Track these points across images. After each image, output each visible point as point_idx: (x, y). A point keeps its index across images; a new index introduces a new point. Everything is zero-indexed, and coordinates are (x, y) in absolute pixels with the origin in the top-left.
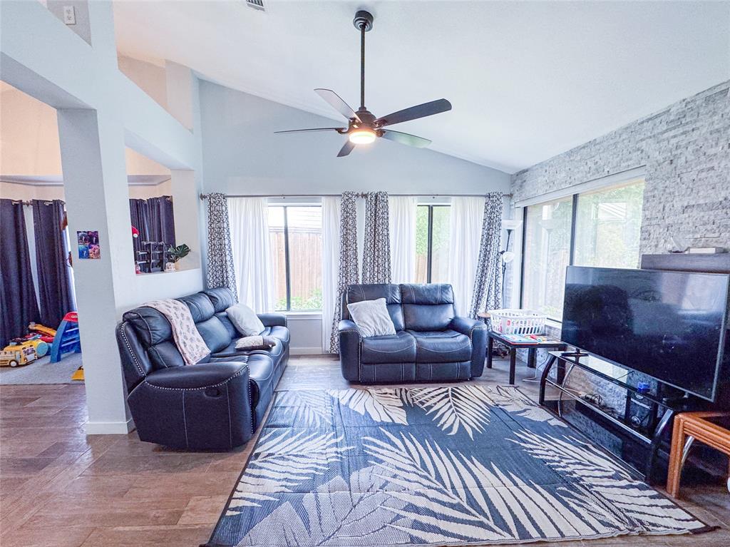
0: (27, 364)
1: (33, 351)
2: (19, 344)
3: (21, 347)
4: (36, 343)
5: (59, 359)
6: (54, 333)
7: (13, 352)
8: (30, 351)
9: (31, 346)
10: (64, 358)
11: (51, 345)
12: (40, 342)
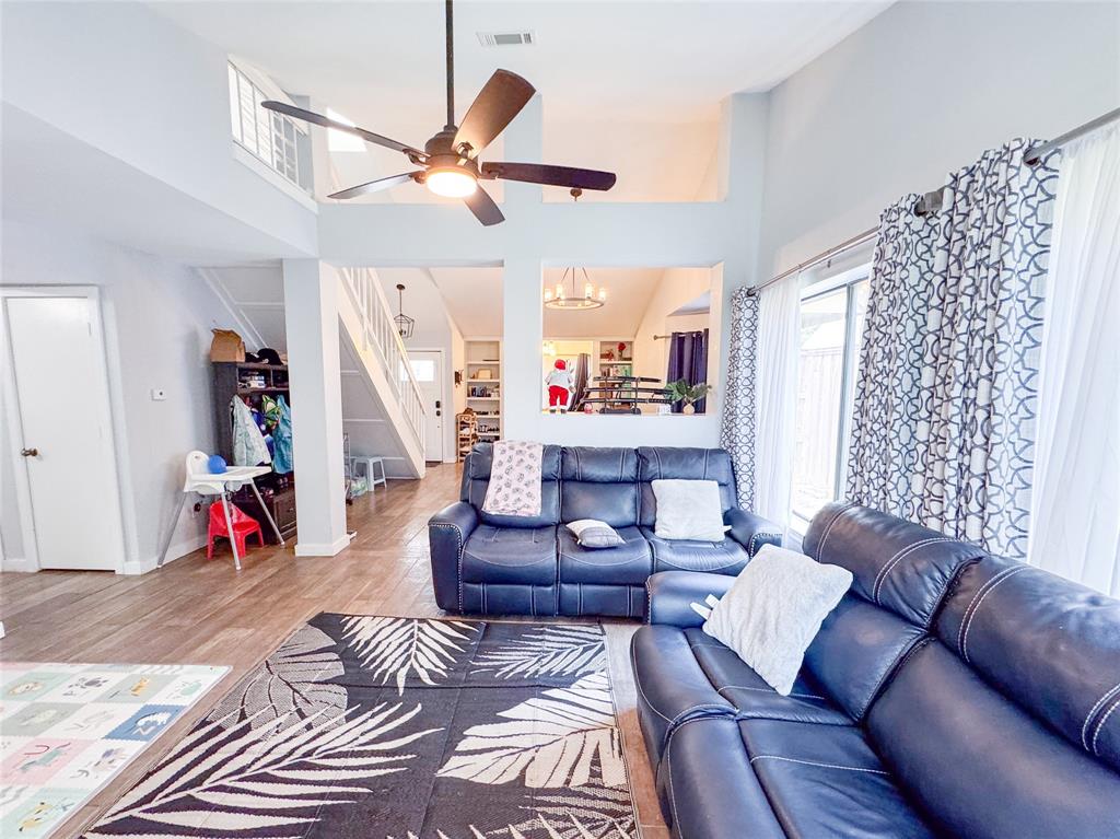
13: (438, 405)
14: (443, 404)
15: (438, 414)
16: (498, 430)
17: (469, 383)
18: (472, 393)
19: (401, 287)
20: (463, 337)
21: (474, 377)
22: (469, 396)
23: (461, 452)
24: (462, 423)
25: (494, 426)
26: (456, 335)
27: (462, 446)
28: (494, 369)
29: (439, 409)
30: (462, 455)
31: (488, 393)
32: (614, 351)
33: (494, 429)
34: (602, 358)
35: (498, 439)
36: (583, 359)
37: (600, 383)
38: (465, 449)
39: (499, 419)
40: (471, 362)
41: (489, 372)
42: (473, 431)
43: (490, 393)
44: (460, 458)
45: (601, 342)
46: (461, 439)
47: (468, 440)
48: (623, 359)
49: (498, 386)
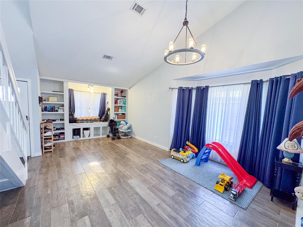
0: (187, 162)
1: (189, 156)
2: (185, 152)
3: (185, 154)
4: (190, 153)
5: (199, 165)
6: (195, 148)
7: (183, 155)
9: (188, 154)
16: (63, 129)
17: (43, 104)
18: (45, 109)
20: (39, 75)
21: (45, 101)
22: (42, 111)
24: (45, 129)
27: (46, 143)
28: (59, 96)
31: (56, 109)
32: (119, 93)
33: (59, 128)
34: (115, 96)
35: (63, 133)
36: (104, 95)
37: (115, 106)
38: (48, 144)
39: (64, 123)
40: (42, 92)
41: (56, 98)
42: (54, 132)
43: (57, 109)
44: (44, 151)
45: (115, 89)
46: (45, 139)
47: (51, 138)
48: (123, 97)
49: (63, 106)
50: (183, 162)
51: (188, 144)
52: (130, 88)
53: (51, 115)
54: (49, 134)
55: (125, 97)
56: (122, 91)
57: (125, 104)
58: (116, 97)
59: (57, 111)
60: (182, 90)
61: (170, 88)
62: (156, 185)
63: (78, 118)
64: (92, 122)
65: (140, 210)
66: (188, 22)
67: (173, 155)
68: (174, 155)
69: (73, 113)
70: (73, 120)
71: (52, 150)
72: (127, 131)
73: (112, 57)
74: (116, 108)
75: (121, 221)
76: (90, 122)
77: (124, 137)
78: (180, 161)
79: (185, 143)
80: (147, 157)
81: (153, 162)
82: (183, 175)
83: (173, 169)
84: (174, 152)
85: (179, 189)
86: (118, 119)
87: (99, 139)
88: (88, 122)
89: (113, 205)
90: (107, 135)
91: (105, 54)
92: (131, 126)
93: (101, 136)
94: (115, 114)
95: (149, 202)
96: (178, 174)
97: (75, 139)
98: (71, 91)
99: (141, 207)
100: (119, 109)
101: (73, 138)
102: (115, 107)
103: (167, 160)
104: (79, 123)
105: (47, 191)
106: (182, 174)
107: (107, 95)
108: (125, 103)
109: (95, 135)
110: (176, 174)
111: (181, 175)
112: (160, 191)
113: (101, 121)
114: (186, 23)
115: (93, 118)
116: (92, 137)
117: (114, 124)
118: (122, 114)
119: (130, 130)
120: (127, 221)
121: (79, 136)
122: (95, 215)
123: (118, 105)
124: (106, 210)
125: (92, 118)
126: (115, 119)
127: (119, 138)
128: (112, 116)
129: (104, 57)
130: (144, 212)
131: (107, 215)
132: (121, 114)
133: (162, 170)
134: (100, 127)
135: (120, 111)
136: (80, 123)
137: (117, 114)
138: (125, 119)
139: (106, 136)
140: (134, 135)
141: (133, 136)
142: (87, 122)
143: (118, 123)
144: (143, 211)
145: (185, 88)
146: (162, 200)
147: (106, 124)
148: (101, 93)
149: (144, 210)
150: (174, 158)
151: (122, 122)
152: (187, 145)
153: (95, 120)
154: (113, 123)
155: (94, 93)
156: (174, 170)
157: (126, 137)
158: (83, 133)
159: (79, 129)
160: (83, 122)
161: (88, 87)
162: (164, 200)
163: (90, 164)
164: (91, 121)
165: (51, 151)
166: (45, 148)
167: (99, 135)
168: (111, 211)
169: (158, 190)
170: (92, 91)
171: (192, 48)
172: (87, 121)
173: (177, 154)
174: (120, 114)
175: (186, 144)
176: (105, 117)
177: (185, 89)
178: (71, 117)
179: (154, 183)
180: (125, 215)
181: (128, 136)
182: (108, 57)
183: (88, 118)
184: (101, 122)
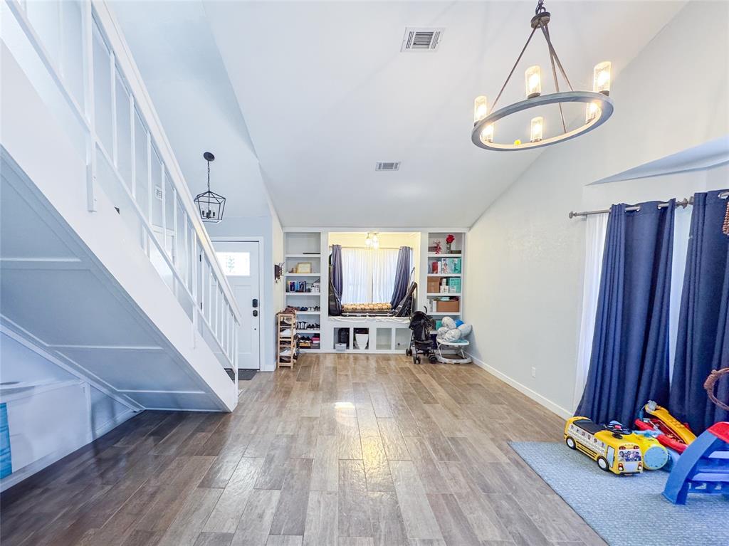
0: (622, 475)
1: (638, 457)
2: (617, 436)
3: (618, 443)
4: (646, 443)
5: (681, 499)
6: (688, 437)
7: (606, 446)
8: (631, 456)
9: (636, 447)
10: (696, 500)
11: (676, 456)
12: (656, 444)
13: (255, 303)
14: (261, 303)
15: (255, 314)
16: (318, 326)
17: (288, 277)
18: (291, 288)
19: (209, 157)
20: (282, 227)
21: (292, 272)
22: (287, 291)
23: (281, 357)
24: (282, 323)
25: (312, 322)
26: (276, 224)
27: (282, 349)
28: (314, 262)
29: (257, 309)
30: (282, 361)
31: (307, 288)
32: (441, 243)
33: (313, 325)
34: (429, 251)
35: (317, 336)
36: (406, 252)
37: (428, 278)
38: (286, 353)
39: (319, 315)
40: (289, 256)
41: (309, 265)
42: (295, 332)
43: (310, 287)
44: (280, 364)
45: (429, 233)
46: (281, 342)
47: (290, 342)
48: (452, 252)
49: (319, 281)
50: (607, 470)
51: (653, 413)
52: (470, 228)
53: (298, 299)
54: (287, 333)
55: (459, 252)
56: (450, 239)
57: (460, 272)
58: (433, 255)
59: (309, 291)
60: (623, 217)
61: (575, 215)
62: (455, 496)
63: (345, 306)
64: (374, 316)
65: (377, 529)
66: (548, 14)
67: (574, 437)
68: (576, 438)
69: (337, 296)
70: (336, 310)
71: (291, 364)
72: (456, 345)
73: (397, 164)
74: (433, 284)
75: (325, 529)
76: (370, 316)
77: (447, 361)
78: (597, 462)
79: (639, 405)
80: (478, 422)
81: (492, 440)
82: (574, 506)
83: (545, 478)
84: (577, 428)
85: (524, 536)
86: (437, 311)
87: (386, 358)
88: (365, 316)
89: (330, 494)
90: (407, 350)
91: (379, 162)
92: (471, 331)
93: (393, 351)
94: (428, 297)
95: (408, 523)
96: (557, 498)
97: (338, 350)
98: (336, 250)
99: (382, 526)
100: (441, 284)
101: (334, 348)
102: (430, 280)
103: (545, 447)
104: (346, 316)
105: (252, 429)
106: (570, 501)
107: (414, 250)
108: (458, 269)
109: (379, 347)
110: (549, 496)
111: (563, 505)
112: (459, 516)
113: (394, 314)
114: (541, 19)
115: (377, 307)
116: (373, 350)
117: (424, 324)
118: (451, 298)
119: (468, 344)
120: (336, 533)
121: (345, 345)
122: (292, 494)
123: (440, 275)
124: (313, 497)
125: (375, 308)
126: (431, 311)
127: (434, 360)
128: (423, 302)
129: (379, 168)
130: (383, 537)
131: (310, 504)
132: (448, 299)
133: (507, 467)
134: (391, 329)
135: (445, 292)
136: (349, 316)
137: (437, 299)
138: (458, 311)
139: (404, 352)
140: (479, 356)
141: (476, 361)
142: (362, 316)
143: (437, 322)
144: (380, 535)
145: (637, 205)
146: (444, 537)
147: (405, 322)
148: (399, 247)
149: (383, 533)
150: (574, 448)
151: (446, 320)
152: (647, 415)
153: (382, 312)
154: (422, 321)
155: (381, 248)
156: (549, 482)
157: (454, 361)
158: (355, 339)
159: (347, 330)
160: (356, 316)
161: (368, 237)
162: (453, 539)
163: (336, 404)
164: (373, 313)
165: (290, 367)
166: (281, 359)
167: (389, 347)
168: (319, 502)
169: (452, 511)
170: (376, 246)
171: (536, 95)
172: (363, 312)
173: (586, 438)
174: (443, 299)
175: (644, 410)
176: (404, 306)
177: (638, 208)
178: (332, 303)
179: (453, 489)
180: (339, 522)
181: (463, 358)
182: (389, 166)
183: (367, 307)
184: (394, 317)
